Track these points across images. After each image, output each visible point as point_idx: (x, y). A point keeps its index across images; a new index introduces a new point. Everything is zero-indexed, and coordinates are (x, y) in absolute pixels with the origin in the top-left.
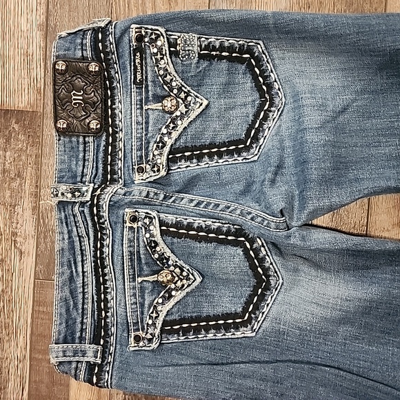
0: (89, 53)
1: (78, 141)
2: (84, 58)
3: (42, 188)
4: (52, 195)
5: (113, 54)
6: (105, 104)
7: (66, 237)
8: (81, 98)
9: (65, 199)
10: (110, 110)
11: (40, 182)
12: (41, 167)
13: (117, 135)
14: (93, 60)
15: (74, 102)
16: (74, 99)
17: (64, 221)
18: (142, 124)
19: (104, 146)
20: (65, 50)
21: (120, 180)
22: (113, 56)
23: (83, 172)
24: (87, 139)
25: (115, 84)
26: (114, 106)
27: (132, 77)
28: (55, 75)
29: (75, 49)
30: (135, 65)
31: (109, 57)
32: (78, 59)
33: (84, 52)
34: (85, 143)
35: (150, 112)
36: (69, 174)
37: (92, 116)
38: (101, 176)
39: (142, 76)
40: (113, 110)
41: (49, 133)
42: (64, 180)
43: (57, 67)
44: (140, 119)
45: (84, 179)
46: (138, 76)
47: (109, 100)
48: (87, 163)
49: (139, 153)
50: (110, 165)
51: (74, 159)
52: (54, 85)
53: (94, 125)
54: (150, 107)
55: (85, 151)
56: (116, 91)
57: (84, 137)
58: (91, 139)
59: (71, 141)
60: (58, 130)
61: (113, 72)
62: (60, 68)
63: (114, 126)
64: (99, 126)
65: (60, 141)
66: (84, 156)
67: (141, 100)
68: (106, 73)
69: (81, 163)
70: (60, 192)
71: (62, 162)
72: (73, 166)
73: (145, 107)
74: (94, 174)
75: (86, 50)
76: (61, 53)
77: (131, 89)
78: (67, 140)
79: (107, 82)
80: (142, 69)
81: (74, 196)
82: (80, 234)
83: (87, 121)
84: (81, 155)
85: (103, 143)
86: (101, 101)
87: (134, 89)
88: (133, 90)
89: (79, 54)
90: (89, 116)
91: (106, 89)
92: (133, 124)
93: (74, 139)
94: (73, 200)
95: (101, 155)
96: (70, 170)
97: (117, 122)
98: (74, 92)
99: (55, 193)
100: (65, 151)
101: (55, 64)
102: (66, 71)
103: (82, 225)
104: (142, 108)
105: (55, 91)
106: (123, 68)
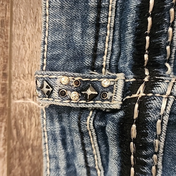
3: (13, 78)
4: (40, 94)
7: (63, 164)
9: (66, 103)
11: (11, 68)
12: (11, 41)
17: (59, 138)
21: (167, 65)
23: (95, 49)
36: (70, 53)
38: (129, 58)
42: (60, 63)
45: (98, 63)
48: (102, 32)
50: (151, 35)
51: (79, 25)
69: (91, 31)
70: (56, 89)
71: (56, 29)
72: (77, 38)
74: (116, 52)
81: (84, 97)
82: (91, 165)
84: (92, 16)
94: (83, 106)
96: (70, 45)
99: (45, 90)
100: (62, 7)
103: (96, 151)
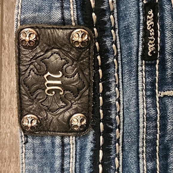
0: (72, 14)
1: (53, 144)
2: (64, 23)
5: (112, 13)
6: (94, 90)
8: (59, 82)
10: (101, 98)
13: (112, 135)
14: (78, 25)
15: (48, 88)
16: (49, 85)
18: (156, 120)
19: (92, 150)
20: (35, 11)
22: (112, 16)
24: (66, 140)
25: (110, 60)
26: (108, 93)
27: (141, 49)
28: (19, 49)
29: (51, 8)
30: (145, 29)
31: (106, 19)
32: (56, 24)
33: (66, 12)
34: (63, 145)
35: (168, 101)
37: (74, 106)
39: (156, 47)
40: (106, 98)
41: (9, 131)
43: (22, 37)
44: (152, 112)
46: (150, 46)
47: (100, 84)
49: (150, 165)
52: (19, 64)
53: (77, 120)
54: (166, 93)
55: (63, 156)
56: (111, 70)
57: (62, 137)
58: (72, 140)
59: (43, 144)
60: (24, 129)
61: (108, 43)
62: (27, 39)
63: (108, 120)
64: (84, 122)
65: (27, 145)
66: (62, 165)
67: (153, 84)
68: (97, 44)
73: (159, 94)
75: (68, 9)
76: (29, 15)
77: (137, 67)
78: (37, 142)
79: (99, 57)
80: (156, 36)
83: (67, 114)
85: (90, 146)
86: (89, 86)
87: (142, 68)
88: (140, 68)
89: (57, 15)
90: (71, 107)
91: (96, 67)
92: (141, 120)
93: (47, 141)
95: (87, 163)
97: (113, 116)
98: (49, 74)
101: (19, 33)
102: (37, 42)
104: (153, 95)
105: (19, 74)
106: (126, 35)
